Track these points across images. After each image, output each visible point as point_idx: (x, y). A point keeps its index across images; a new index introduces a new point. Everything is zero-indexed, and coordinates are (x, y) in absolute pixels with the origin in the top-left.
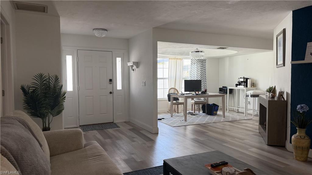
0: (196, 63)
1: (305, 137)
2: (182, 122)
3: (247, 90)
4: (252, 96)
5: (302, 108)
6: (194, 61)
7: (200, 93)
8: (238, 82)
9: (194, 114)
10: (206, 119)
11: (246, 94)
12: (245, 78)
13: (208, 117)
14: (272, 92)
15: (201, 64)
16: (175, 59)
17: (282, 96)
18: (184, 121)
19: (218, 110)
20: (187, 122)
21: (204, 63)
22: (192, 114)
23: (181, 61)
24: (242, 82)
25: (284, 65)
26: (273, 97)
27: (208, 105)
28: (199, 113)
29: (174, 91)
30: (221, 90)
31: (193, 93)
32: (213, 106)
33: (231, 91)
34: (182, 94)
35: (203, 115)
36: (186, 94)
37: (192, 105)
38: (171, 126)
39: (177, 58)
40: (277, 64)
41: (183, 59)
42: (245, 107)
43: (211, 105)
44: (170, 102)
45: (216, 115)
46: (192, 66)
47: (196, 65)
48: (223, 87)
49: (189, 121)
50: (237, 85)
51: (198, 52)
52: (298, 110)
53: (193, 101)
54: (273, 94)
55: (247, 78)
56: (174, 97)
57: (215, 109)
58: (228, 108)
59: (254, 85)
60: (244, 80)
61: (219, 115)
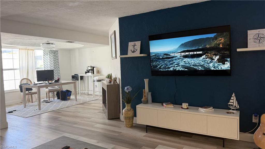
0: (49, 54)
1: (130, 109)
2: (36, 111)
3: (94, 77)
4: (98, 81)
5: (128, 89)
6: (46, 51)
7: (53, 81)
8: (87, 70)
9: (49, 101)
10: (60, 105)
11: (93, 79)
12: (92, 67)
13: (62, 103)
14: (110, 78)
15: (54, 54)
16: (26, 49)
17: (116, 81)
18: (38, 110)
19: (71, 95)
20: (41, 111)
21: (57, 54)
22: (47, 102)
23: (33, 52)
24: (90, 70)
25: (116, 58)
26: (110, 82)
27: (62, 92)
28: (54, 99)
29: (27, 81)
30: (73, 77)
31: (47, 82)
32: (66, 92)
33: (82, 78)
34: (34, 84)
35: (58, 101)
36: (39, 84)
37: (47, 93)
38: (24, 118)
39: (29, 48)
40: (112, 57)
41: (35, 50)
42: (93, 90)
43: (65, 91)
44: (22, 93)
45: (70, 99)
46: (44, 56)
47: (49, 56)
48: (75, 74)
49: (43, 109)
50: (86, 72)
51: (49, 44)
52: (126, 91)
53: (47, 90)
54: (110, 80)
55: (93, 66)
56: (26, 88)
57: (68, 94)
58: (80, 92)
59: (98, 72)
60: (91, 68)
61: (72, 99)
